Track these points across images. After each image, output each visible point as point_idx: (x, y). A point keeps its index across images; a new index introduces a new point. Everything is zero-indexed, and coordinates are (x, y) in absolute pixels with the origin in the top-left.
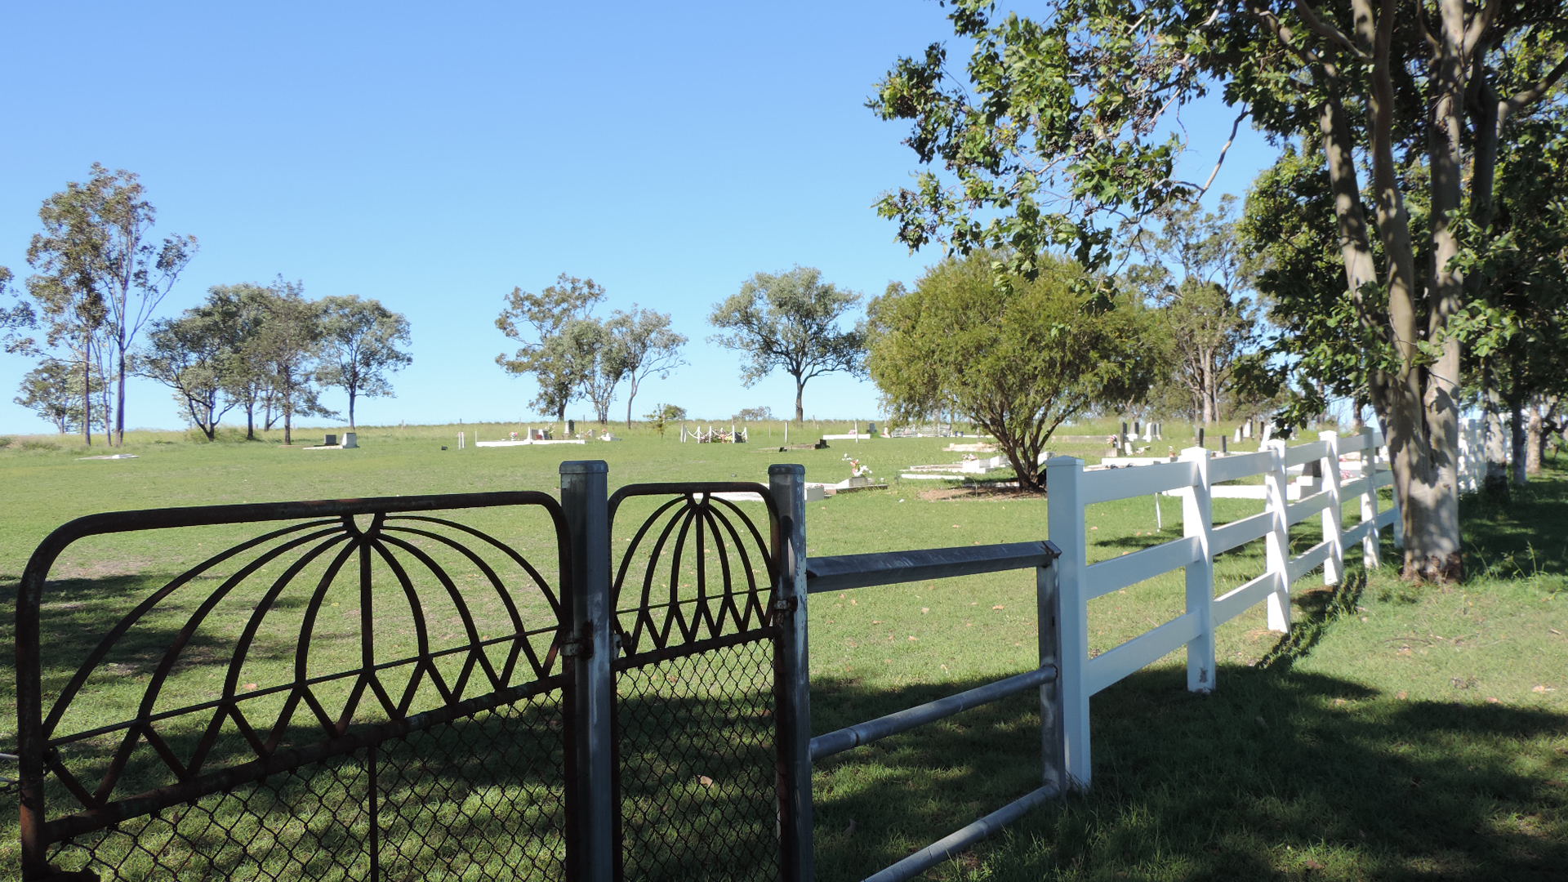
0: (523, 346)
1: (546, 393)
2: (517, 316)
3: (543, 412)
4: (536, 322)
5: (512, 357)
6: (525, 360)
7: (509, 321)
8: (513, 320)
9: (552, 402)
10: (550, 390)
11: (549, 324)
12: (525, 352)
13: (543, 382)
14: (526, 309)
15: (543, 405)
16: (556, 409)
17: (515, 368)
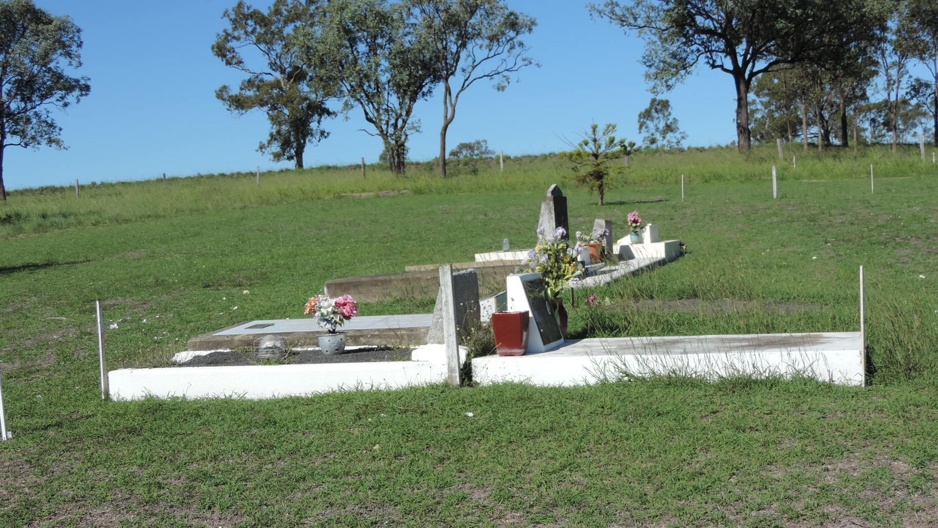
0: (247, 76)
1: (279, 132)
2: (238, 39)
3: (277, 156)
4: (262, 46)
5: (235, 91)
6: (250, 93)
7: (229, 45)
8: (233, 44)
9: (286, 144)
10: (285, 128)
11: (278, 47)
12: (250, 83)
13: (274, 120)
14: (250, 29)
15: (276, 147)
16: (293, 152)
17: (239, 103)
